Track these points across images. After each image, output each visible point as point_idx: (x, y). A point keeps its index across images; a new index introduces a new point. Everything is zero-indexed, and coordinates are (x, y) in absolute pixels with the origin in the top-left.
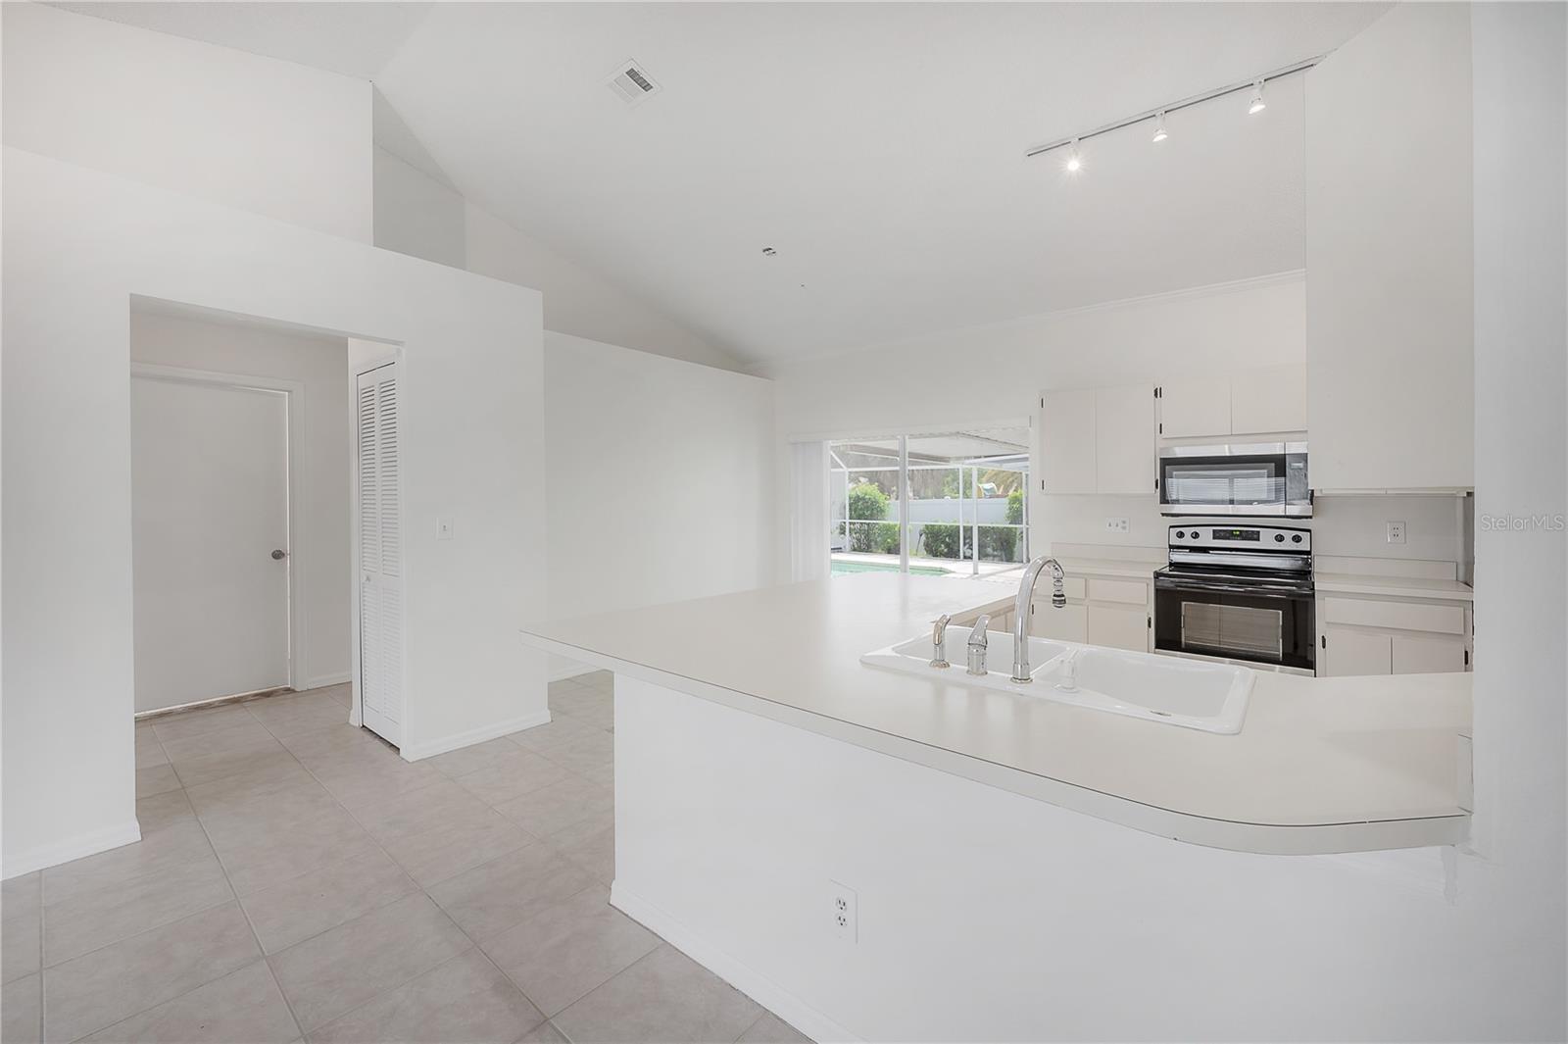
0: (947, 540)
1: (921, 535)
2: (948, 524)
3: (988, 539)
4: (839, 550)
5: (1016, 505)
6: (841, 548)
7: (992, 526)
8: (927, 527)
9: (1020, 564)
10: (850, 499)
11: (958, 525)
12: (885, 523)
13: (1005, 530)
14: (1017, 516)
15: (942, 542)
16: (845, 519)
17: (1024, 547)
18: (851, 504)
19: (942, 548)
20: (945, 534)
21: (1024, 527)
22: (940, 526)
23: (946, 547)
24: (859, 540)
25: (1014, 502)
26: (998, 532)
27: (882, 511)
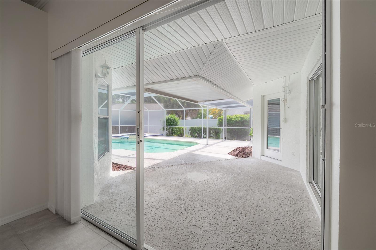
0: (198, 132)
1: (189, 131)
2: (198, 127)
3: (212, 131)
4: (162, 135)
5: (221, 121)
6: (163, 135)
7: (213, 127)
8: (191, 128)
9: (222, 140)
10: (166, 119)
11: (201, 127)
12: (178, 126)
13: (217, 129)
14: (221, 124)
15: (196, 133)
16: (164, 125)
17: (223, 134)
18: (166, 121)
19: (196, 135)
20: (197, 130)
21: (224, 127)
22: (195, 127)
23: (197, 134)
24: (169, 132)
25: (220, 120)
26: (215, 129)
27: (176, 123)
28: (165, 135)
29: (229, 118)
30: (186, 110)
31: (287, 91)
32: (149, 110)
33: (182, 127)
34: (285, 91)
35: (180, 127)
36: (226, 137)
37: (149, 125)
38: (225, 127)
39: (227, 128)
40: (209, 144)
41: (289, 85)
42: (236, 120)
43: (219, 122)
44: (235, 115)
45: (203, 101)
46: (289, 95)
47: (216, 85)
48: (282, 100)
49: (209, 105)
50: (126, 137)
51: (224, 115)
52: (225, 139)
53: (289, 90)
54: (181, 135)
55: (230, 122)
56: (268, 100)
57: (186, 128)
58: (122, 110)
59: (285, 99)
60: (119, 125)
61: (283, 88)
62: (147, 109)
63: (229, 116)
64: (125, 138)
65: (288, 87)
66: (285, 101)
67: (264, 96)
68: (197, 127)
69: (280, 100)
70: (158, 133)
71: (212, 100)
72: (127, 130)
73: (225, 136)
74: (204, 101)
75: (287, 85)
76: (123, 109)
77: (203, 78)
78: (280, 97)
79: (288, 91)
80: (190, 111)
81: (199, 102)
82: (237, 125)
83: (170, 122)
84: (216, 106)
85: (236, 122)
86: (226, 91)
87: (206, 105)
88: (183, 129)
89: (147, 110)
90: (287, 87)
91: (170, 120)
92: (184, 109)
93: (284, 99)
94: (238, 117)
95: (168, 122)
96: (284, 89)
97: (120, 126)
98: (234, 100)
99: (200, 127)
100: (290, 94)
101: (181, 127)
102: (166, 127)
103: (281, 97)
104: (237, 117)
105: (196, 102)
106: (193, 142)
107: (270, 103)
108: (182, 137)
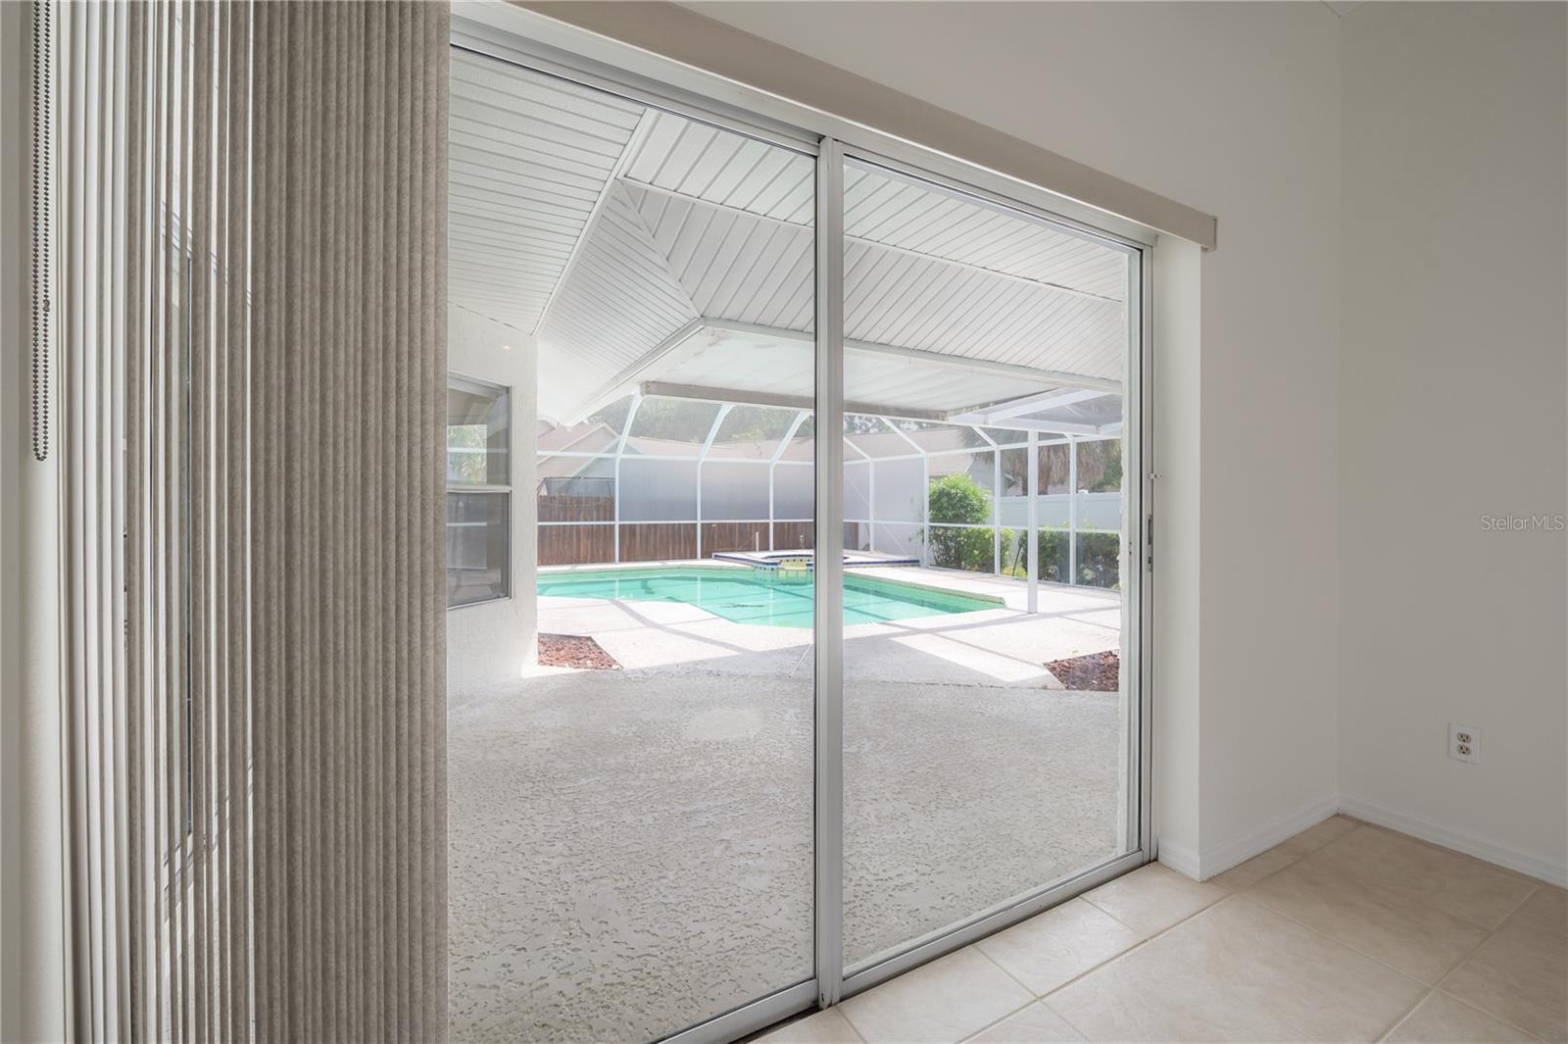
1: (1020, 546)
2: (1055, 530)
4: (914, 563)
6: (918, 561)
10: (931, 494)
11: (1067, 530)
12: (976, 527)
15: (1048, 556)
16: (922, 521)
18: (932, 503)
19: (1051, 568)
22: (1044, 532)
23: (1054, 563)
24: (947, 551)
27: (972, 510)
28: (925, 563)
32: (876, 457)
33: (991, 528)
35: (982, 527)
37: (875, 518)
40: (1038, 611)
45: (962, 409)
50: (774, 565)
54: (986, 566)
57: (1007, 535)
58: (779, 462)
60: (768, 518)
62: (865, 455)
64: (770, 566)
68: (1051, 529)
70: (901, 553)
74: (967, 408)
76: (780, 459)
81: (948, 414)
83: (945, 507)
88: (992, 537)
89: (864, 458)
91: (945, 499)
92: (995, 447)
95: (939, 508)
97: (772, 521)
99: (1062, 533)
101: (986, 531)
102: (931, 527)
105: (937, 418)
106: (993, 597)
108: (988, 576)
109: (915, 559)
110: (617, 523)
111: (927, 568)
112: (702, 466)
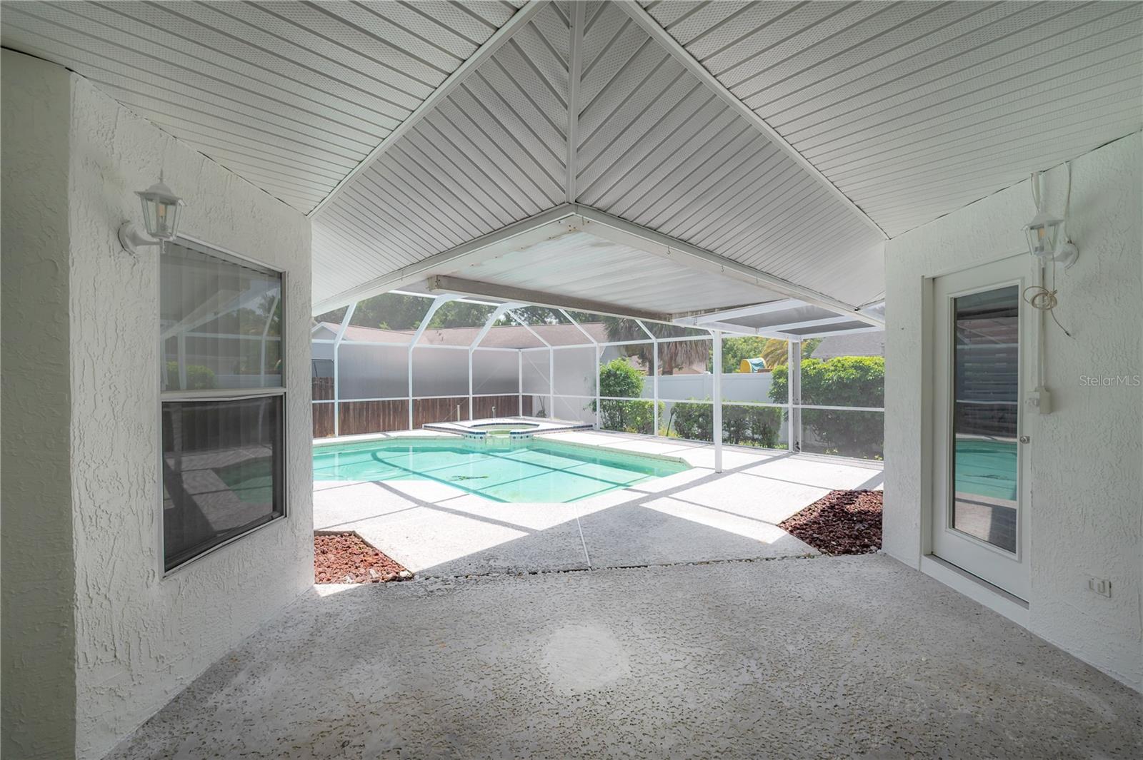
0: (699, 419)
1: (672, 414)
2: (700, 402)
3: (747, 419)
4: (589, 427)
5: (782, 381)
6: (592, 426)
7: (751, 404)
8: (678, 405)
9: (785, 452)
10: (602, 373)
12: (637, 400)
13: (766, 410)
14: (780, 395)
15: (695, 422)
16: (595, 396)
17: (789, 430)
18: (602, 381)
19: (696, 430)
20: (697, 413)
21: (790, 405)
22: (692, 404)
23: (699, 427)
24: (612, 418)
25: (780, 378)
26: (760, 412)
27: (633, 387)
28: (597, 427)
29: (814, 368)
30: (660, 345)
31: (1053, 248)
32: (555, 345)
33: (650, 401)
34: (1042, 249)
35: (643, 400)
36: (798, 443)
37: (555, 393)
38: (795, 406)
39: (802, 409)
41: (1067, 213)
42: (840, 377)
43: (775, 384)
44: (835, 360)
45: (687, 313)
46: (1068, 268)
47: (685, 243)
48: (1030, 295)
49: (723, 327)
50: (477, 433)
51: (790, 360)
52: (797, 448)
53: (1070, 242)
54: (646, 428)
55: (813, 386)
56: (955, 299)
57: (663, 406)
58: (476, 348)
59: (1044, 288)
60: (468, 394)
61: (1035, 232)
62: (546, 343)
63: (814, 364)
64: (474, 435)
65: (1062, 225)
66: (1047, 297)
67: (934, 279)
68: (696, 402)
69: (1016, 297)
70: (575, 419)
71: (722, 309)
72: (493, 407)
73: (795, 436)
75: (1057, 212)
76: (478, 346)
77: (603, 212)
78: (1018, 282)
79: (1060, 248)
80: (685, 346)
82: (846, 395)
83: (614, 383)
84: (754, 329)
85: (842, 384)
86: (751, 269)
87: (708, 324)
88: (652, 407)
89: (545, 346)
90: (1054, 224)
91: (613, 378)
92: (654, 340)
93: (1037, 290)
94: (846, 364)
95: (608, 385)
96: (1040, 239)
97: (471, 396)
98: (810, 304)
100: (1074, 261)
101: (646, 403)
102: (601, 400)
103: (1023, 279)
104: (843, 365)
107: (964, 312)
108: (648, 436)
109: (588, 424)
110: (336, 401)
111: (599, 431)
112: (413, 351)
